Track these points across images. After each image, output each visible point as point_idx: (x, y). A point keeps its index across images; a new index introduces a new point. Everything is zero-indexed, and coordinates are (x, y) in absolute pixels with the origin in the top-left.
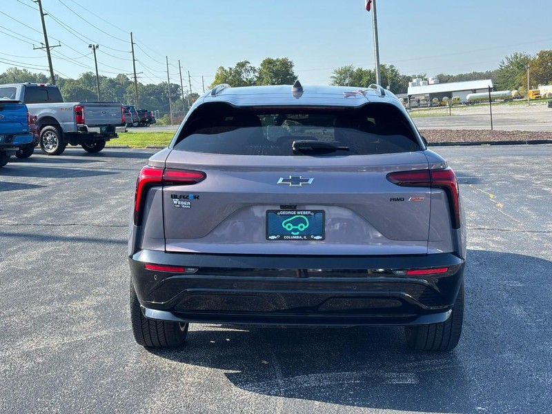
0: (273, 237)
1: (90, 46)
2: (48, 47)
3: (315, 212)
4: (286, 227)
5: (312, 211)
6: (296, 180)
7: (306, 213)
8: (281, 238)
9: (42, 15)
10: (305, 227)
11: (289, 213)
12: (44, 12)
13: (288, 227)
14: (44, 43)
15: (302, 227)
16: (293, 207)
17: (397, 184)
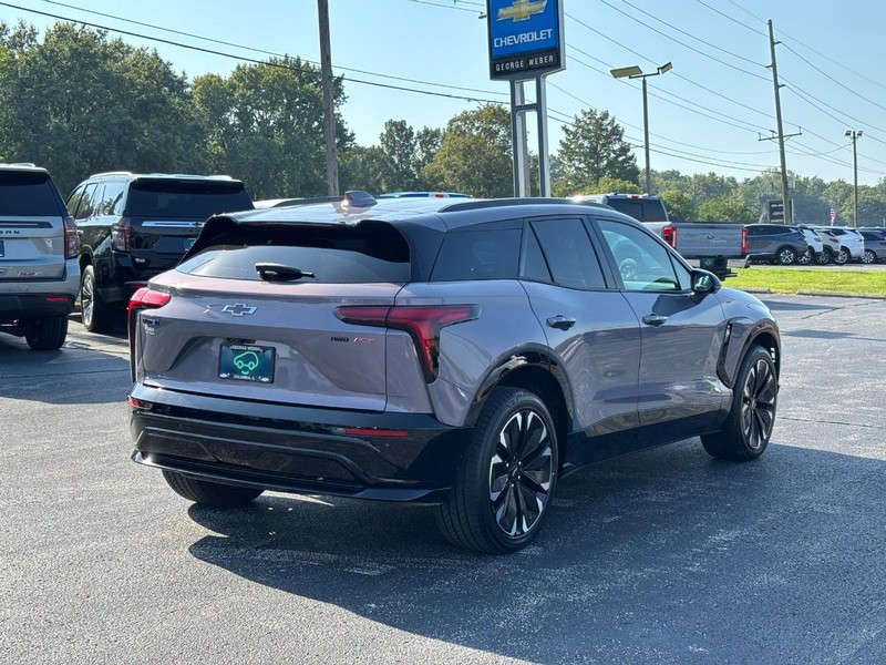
0: (223, 375)
1: (848, 134)
2: (781, 137)
3: (265, 349)
4: (237, 364)
5: (260, 347)
6: (238, 309)
7: (255, 349)
8: (231, 378)
9: (777, 87)
10: (254, 366)
11: (241, 347)
12: (780, 82)
13: (239, 364)
14: (777, 131)
15: (252, 366)
16: (242, 342)
17: (343, 320)
